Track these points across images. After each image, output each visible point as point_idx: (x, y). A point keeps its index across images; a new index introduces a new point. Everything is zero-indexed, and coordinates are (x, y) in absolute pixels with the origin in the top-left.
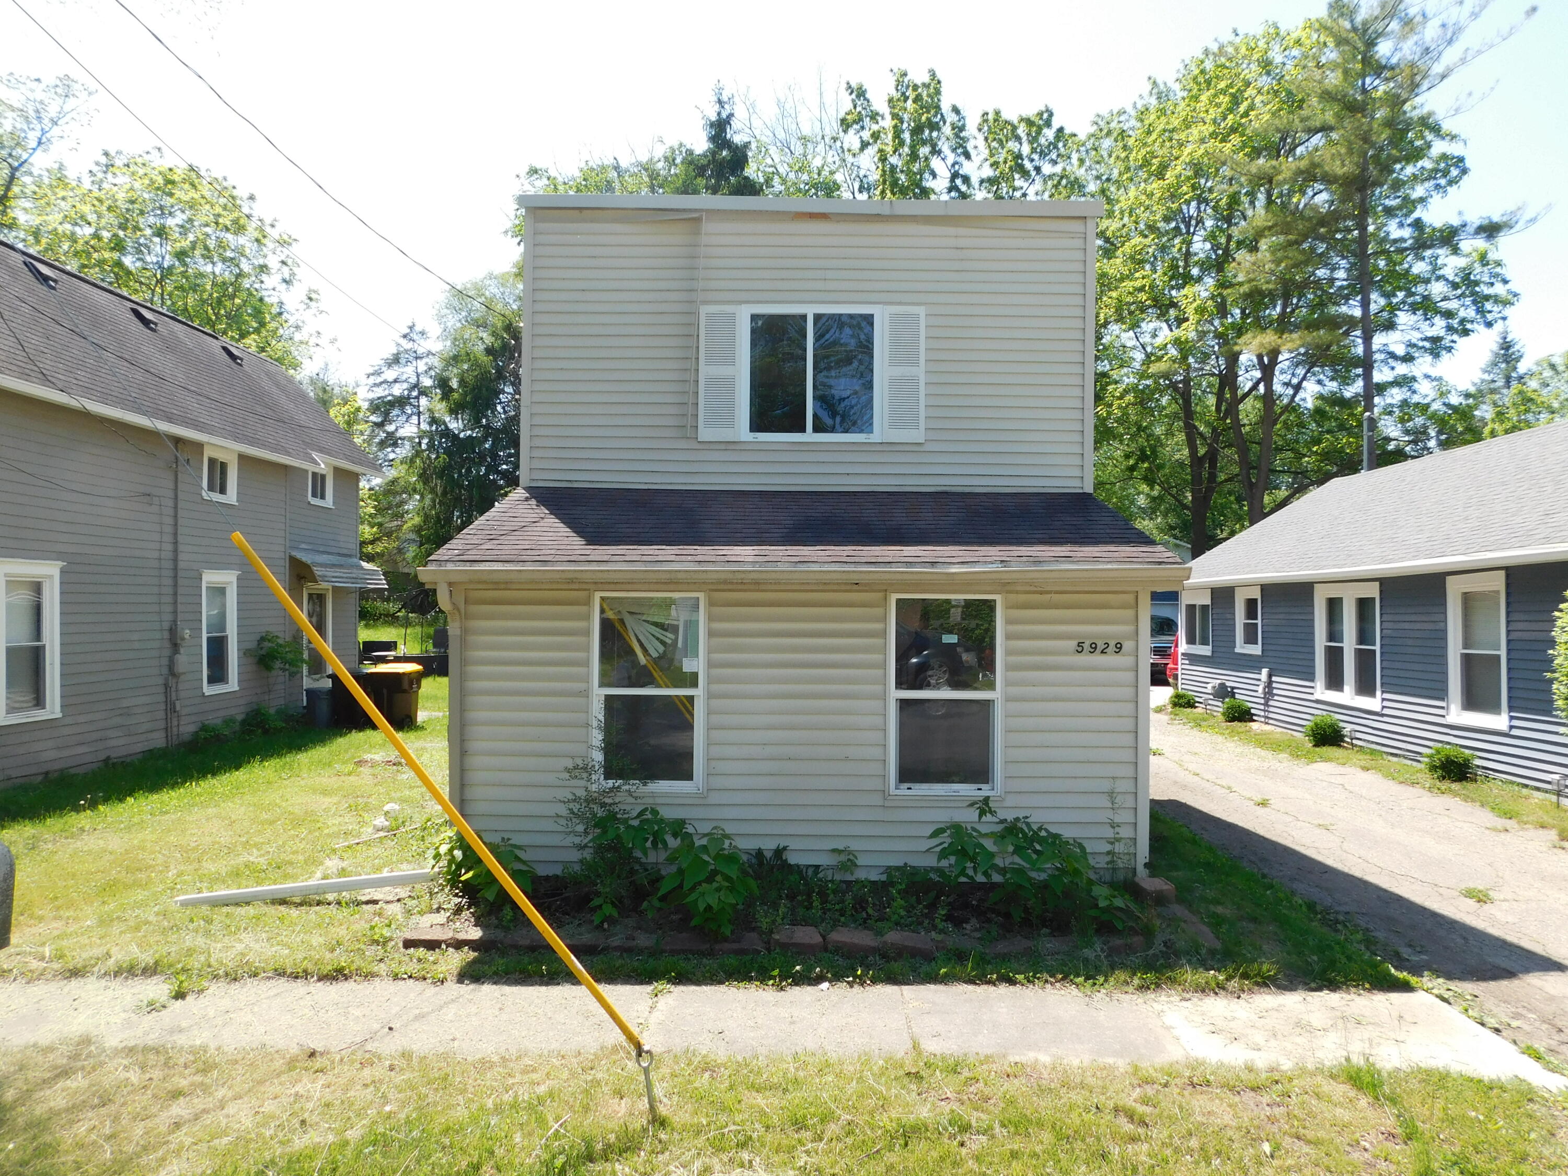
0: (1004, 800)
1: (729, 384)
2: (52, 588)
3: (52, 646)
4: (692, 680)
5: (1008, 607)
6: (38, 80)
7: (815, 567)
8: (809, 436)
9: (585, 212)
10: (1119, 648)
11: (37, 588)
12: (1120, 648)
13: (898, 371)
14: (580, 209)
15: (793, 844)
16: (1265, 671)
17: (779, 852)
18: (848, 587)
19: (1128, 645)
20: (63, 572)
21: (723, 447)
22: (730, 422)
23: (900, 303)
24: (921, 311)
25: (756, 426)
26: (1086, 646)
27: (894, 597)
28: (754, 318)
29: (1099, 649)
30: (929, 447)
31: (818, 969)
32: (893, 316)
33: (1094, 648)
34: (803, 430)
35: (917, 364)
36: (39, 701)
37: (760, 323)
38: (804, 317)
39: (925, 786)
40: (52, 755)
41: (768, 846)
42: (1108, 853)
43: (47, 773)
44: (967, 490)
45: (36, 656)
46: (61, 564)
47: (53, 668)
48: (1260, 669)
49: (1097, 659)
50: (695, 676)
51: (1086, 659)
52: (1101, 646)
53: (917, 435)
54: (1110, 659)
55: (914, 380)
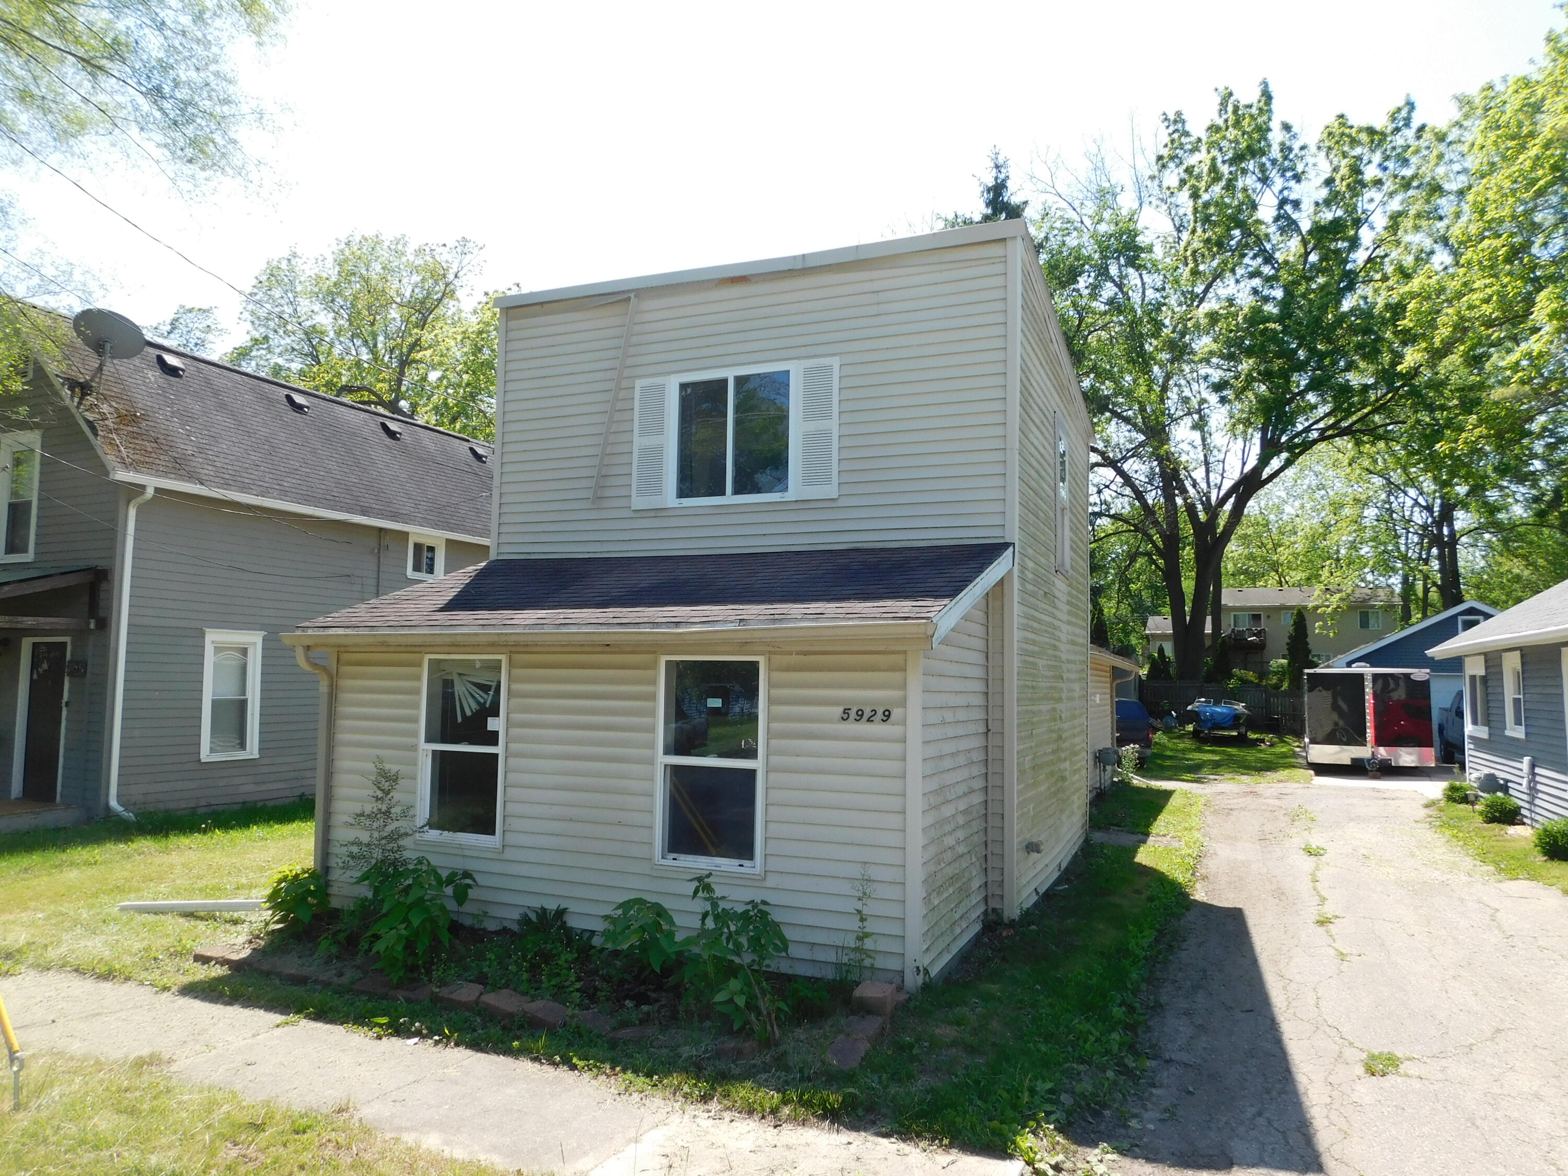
0: (764, 879)
1: (656, 453)
2: (255, 653)
3: (253, 701)
4: (493, 738)
5: (770, 669)
6: (444, 245)
7: (574, 629)
8: (729, 498)
9: (546, 306)
10: (887, 715)
11: (244, 652)
12: (889, 716)
13: (812, 426)
14: (542, 303)
15: (573, 907)
16: (1527, 760)
17: (560, 913)
18: (601, 649)
19: (896, 713)
20: (264, 639)
21: (652, 514)
22: (659, 491)
23: (815, 356)
24: (835, 362)
25: (682, 494)
26: (853, 714)
27: (663, 659)
28: (683, 386)
29: (865, 717)
30: (843, 502)
31: (417, 1024)
32: (808, 372)
33: (860, 715)
34: (722, 493)
35: (828, 417)
36: (242, 746)
37: (689, 390)
38: (724, 382)
39: (690, 858)
40: (251, 788)
41: (552, 905)
42: (856, 950)
43: (244, 803)
44: (866, 546)
45: (242, 705)
46: (263, 633)
47: (253, 718)
48: (1522, 756)
49: (863, 728)
50: (496, 733)
51: (851, 727)
52: (867, 713)
53: (831, 491)
54: (877, 728)
55: (827, 434)
